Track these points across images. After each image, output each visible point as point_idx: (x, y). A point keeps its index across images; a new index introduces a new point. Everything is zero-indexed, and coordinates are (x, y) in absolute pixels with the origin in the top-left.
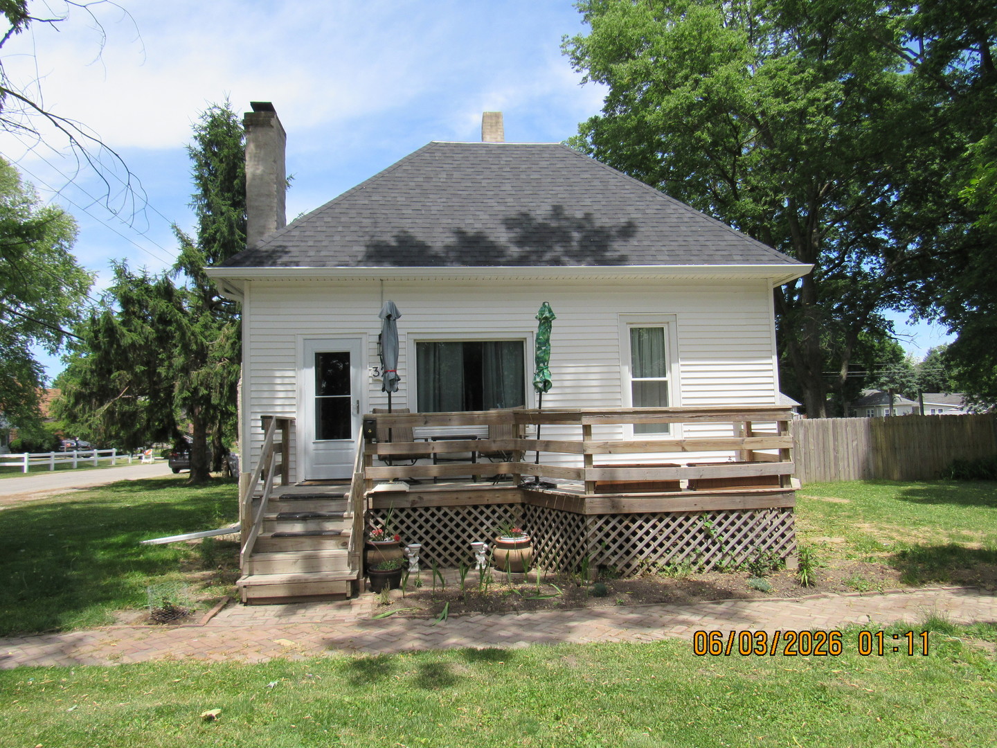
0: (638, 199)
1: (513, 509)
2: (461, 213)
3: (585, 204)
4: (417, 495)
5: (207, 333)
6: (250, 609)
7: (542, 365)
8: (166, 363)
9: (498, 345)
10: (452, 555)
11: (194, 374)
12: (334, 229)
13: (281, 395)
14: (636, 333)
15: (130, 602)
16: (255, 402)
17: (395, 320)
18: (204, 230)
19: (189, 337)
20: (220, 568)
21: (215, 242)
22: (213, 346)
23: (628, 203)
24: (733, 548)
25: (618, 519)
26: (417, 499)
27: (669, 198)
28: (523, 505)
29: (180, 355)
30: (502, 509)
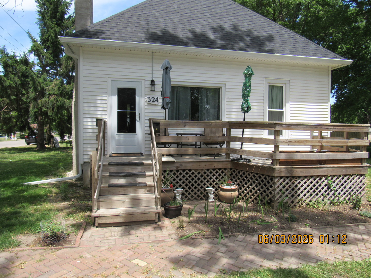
0: (268, 26)
1: (226, 171)
2: (188, 23)
3: (245, 25)
4: (179, 163)
5: (45, 83)
6: (99, 229)
7: (246, 98)
8: (26, 96)
9: (207, 90)
10: (195, 193)
11: (39, 101)
12: (127, 25)
13: (101, 109)
14: (272, 88)
15: (27, 229)
16: (87, 112)
17: (169, 70)
18: (43, 35)
19: (37, 84)
20: (73, 201)
21: (48, 42)
22: (48, 89)
23: (264, 27)
24: (339, 194)
25: (289, 179)
26: (179, 166)
27: (282, 26)
28: (231, 169)
29: (32, 92)
30: (221, 171)
